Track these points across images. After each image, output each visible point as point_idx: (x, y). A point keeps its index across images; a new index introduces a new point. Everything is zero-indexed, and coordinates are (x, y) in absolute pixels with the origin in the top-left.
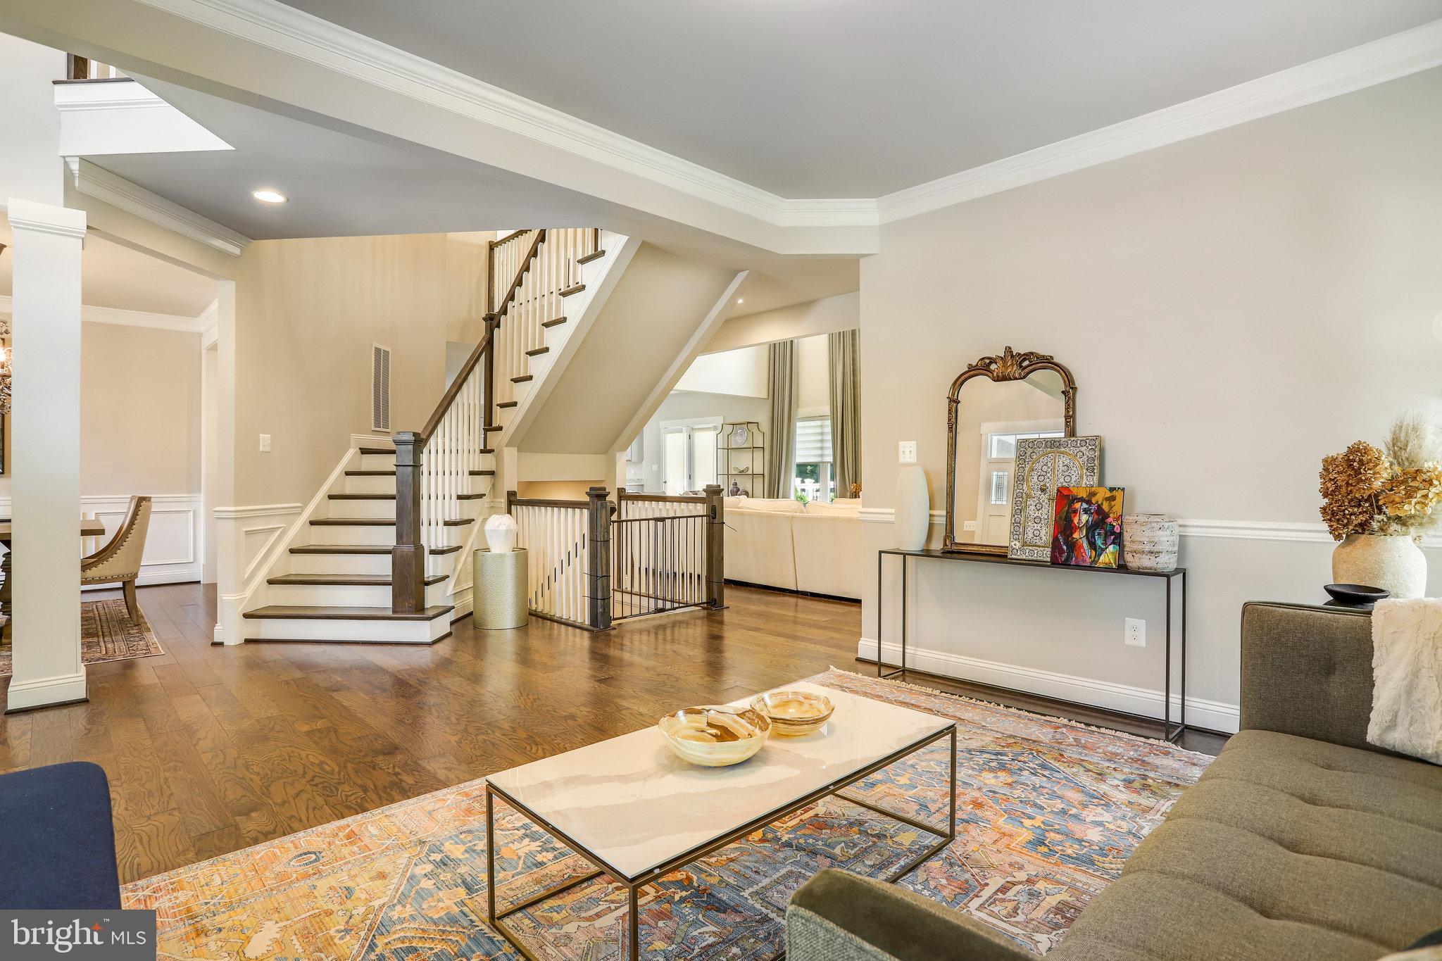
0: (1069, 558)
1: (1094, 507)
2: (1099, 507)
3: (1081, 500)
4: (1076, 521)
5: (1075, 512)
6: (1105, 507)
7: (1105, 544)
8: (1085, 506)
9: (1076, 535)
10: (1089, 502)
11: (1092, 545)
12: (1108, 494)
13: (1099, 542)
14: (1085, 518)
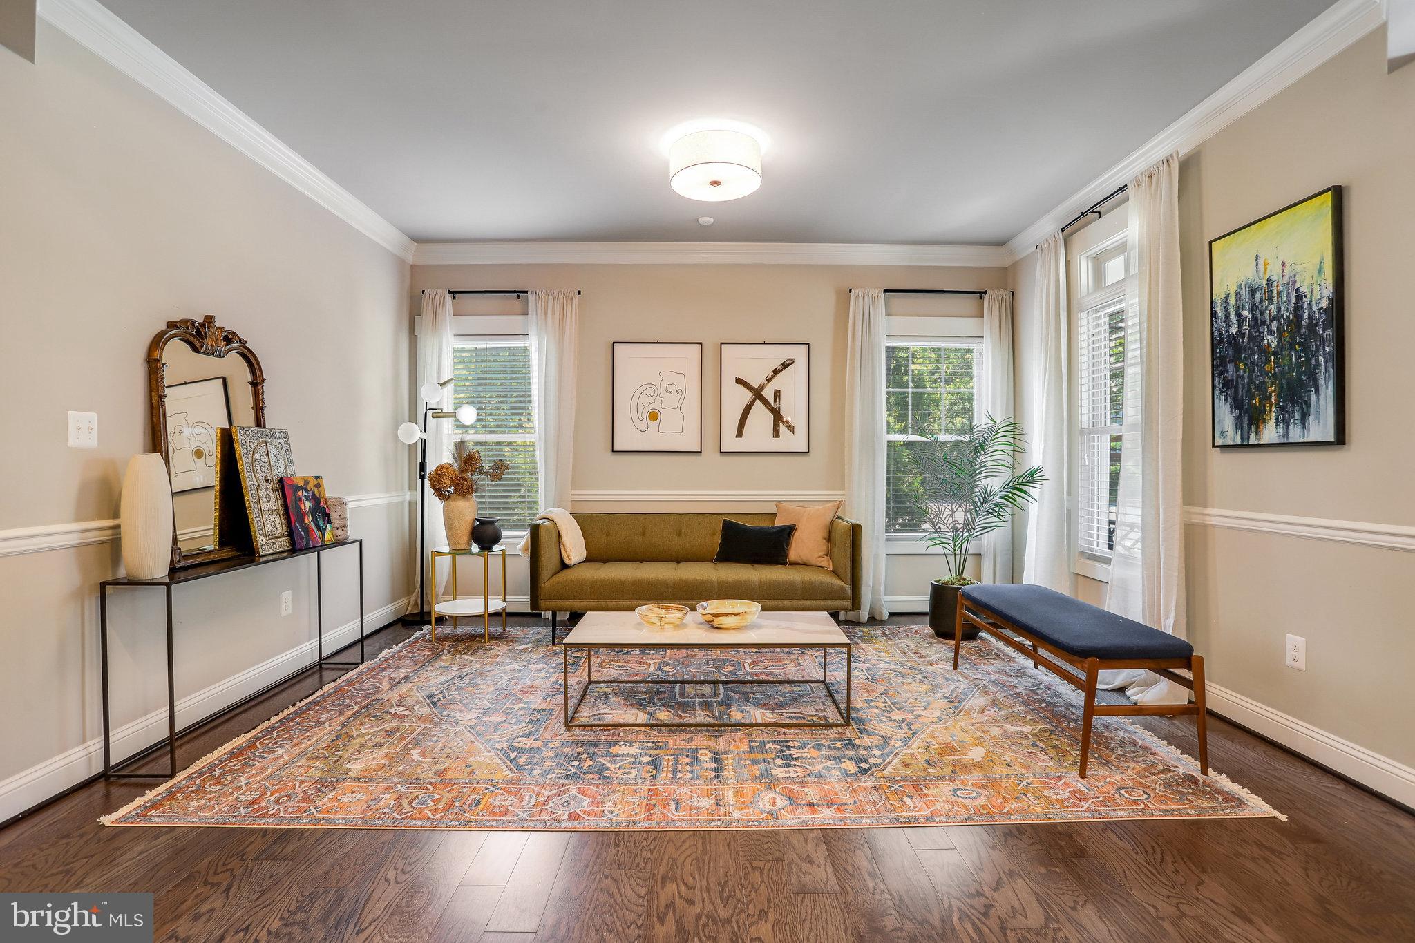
0: (308, 542)
1: (310, 494)
2: (313, 493)
3: (301, 488)
4: (303, 508)
5: (300, 499)
6: (317, 493)
7: (324, 524)
8: (305, 494)
9: (306, 521)
10: (306, 490)
11: (318, 526)
12: (316, 482)
13: (321, 524)
14: (307, 504)
